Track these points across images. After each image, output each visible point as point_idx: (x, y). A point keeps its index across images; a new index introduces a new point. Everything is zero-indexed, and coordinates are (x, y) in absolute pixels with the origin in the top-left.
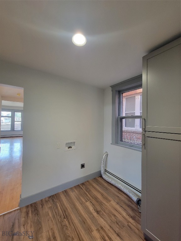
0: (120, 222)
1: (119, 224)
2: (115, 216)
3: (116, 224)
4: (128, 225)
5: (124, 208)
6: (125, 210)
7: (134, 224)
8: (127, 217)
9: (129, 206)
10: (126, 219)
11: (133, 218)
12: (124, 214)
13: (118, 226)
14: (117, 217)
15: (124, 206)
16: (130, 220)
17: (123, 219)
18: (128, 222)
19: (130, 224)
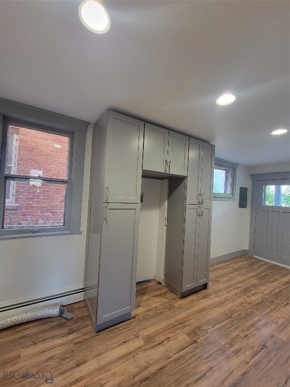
0: (64, 354)
1: (67, 356)
2: (51, 358)
3: (63, 362)
4: (75, 344)
5: (50, 338)
6: (53, 337)
7: (78, 335)
8: (65, 339)
9: (52, 329)
10: (67, 343)
11: (71, 332)
12: (58, 341)
13: (67, 360)
14: (55, 356)
15: (47, 335)
16: (71, 337)
17: (63, 346)
18: (71, 341)
19: (75, 341)
